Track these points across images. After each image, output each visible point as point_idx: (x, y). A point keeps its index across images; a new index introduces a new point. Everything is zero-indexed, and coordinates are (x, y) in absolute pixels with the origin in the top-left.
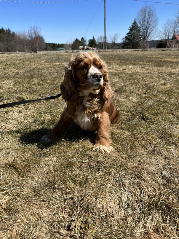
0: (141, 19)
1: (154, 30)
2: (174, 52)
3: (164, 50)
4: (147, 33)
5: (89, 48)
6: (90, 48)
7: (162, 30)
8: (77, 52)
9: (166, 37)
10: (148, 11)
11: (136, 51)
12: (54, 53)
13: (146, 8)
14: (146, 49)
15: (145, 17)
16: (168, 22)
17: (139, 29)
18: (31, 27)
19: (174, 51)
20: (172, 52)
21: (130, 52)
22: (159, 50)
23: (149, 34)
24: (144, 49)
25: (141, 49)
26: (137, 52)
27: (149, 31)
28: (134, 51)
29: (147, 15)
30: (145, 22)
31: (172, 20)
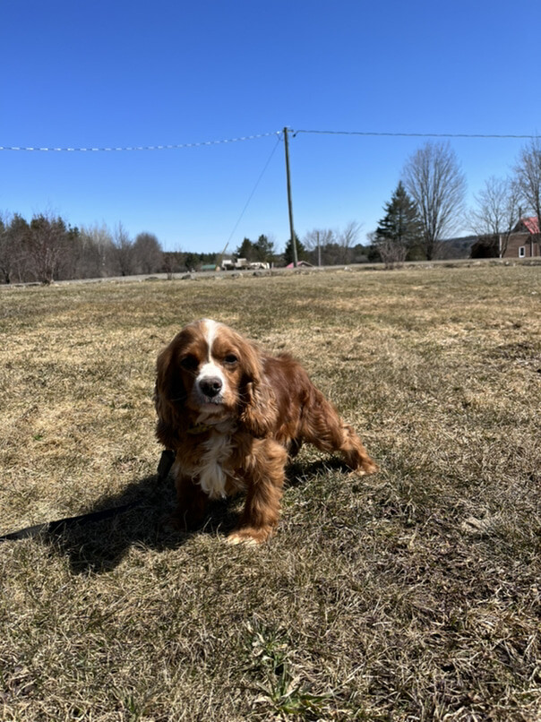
0: (416, 181)
1: (454, 209)
2: (481, 268)
7: (478, 209)
10: (433, 158)
11: (367, 269)
13: (428, 152)
14: (395, 264)
15: (426, 177)
16: (491, 184)
17: (412, 209)
19: (480, 266)
21: (347, 273)
22: (435, 265)
24: (389, 264)
26: (367, 272)
28: (360, 270)
29: (432, 172)
30: (428, 189)
31: (505, 178)
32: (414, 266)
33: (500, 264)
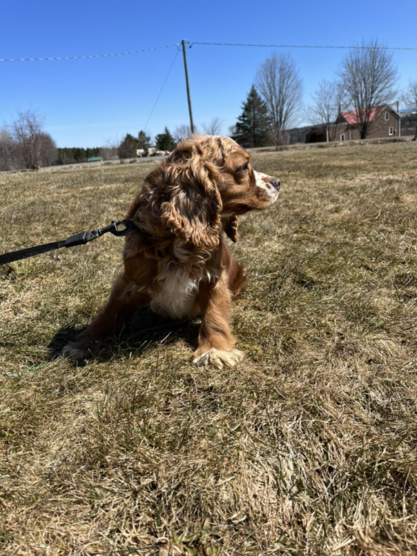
0: (266, 84)
1: (295, 106)
2: (344, 148)
3: (322, 147)
4: (281, 113)
5: (158, 152)
6: (161, 152)
7: (314, 105)
8: (131, 162)
9: (324, 119)
10: (279, 66)
11: (262, 151)
12: (78, 167)
13: (274, 61)
14: (283, 146)
15: (273, 80)
16: (323, 87)
17: (264, 106)
18: (21, 114)
19: (343, 146)
20: (339, 148)
22: (311, 147)
23: (286, 114)
24: (279, 147)
25: (274, 148)
26: (265, 153)
27: (285, 109)
28: (258, 151)
29: (278, 76)
30: (275, 90)
31: (332, 81)
32: (296, 148)
33: (357, 144)
